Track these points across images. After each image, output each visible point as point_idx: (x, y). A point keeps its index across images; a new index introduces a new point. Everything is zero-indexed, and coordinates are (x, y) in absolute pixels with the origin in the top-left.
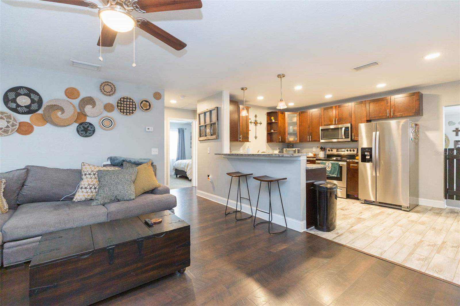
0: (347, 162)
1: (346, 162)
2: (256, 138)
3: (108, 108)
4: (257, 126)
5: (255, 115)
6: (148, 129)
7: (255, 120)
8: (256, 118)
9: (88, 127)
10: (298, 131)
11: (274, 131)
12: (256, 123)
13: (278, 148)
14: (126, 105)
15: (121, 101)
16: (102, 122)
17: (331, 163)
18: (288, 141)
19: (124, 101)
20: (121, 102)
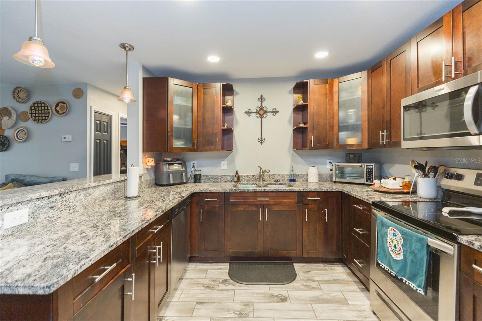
0: (460, 244)
1: (456, 246)
2: (262, 141)
3: (22, 117)
4: (263, 119)
5: (259, 97)
6: (65, 138)
7: (260, 105)
8: (262, 102)
9: (5, 140)
10: (366, 118)
11: (305, 125)
12: (261, 112)
13: (328, 161)
14: (41, 111)
15: (34, 106)
16: (17, 134)
17: (403, 233)
18: (340, 145)
19: (38, 107)
20: (35, 108)
